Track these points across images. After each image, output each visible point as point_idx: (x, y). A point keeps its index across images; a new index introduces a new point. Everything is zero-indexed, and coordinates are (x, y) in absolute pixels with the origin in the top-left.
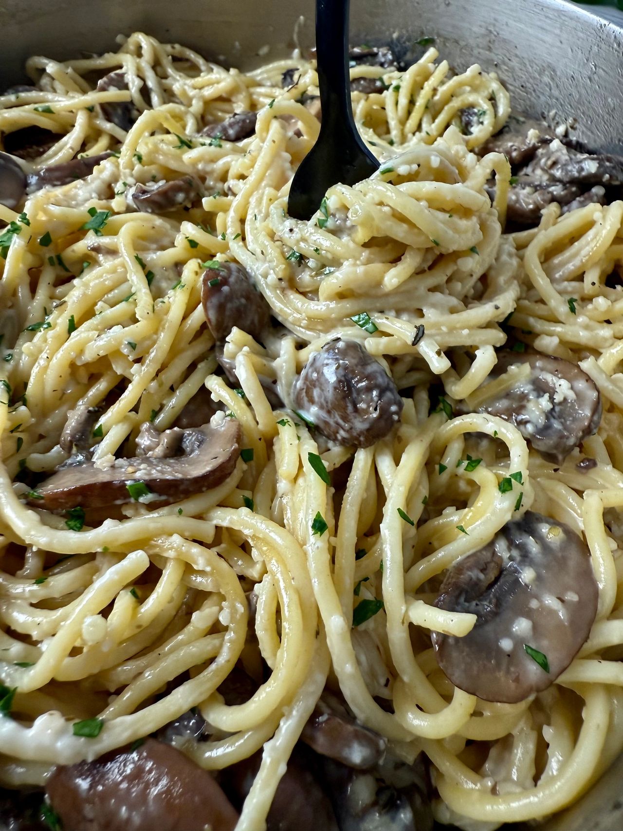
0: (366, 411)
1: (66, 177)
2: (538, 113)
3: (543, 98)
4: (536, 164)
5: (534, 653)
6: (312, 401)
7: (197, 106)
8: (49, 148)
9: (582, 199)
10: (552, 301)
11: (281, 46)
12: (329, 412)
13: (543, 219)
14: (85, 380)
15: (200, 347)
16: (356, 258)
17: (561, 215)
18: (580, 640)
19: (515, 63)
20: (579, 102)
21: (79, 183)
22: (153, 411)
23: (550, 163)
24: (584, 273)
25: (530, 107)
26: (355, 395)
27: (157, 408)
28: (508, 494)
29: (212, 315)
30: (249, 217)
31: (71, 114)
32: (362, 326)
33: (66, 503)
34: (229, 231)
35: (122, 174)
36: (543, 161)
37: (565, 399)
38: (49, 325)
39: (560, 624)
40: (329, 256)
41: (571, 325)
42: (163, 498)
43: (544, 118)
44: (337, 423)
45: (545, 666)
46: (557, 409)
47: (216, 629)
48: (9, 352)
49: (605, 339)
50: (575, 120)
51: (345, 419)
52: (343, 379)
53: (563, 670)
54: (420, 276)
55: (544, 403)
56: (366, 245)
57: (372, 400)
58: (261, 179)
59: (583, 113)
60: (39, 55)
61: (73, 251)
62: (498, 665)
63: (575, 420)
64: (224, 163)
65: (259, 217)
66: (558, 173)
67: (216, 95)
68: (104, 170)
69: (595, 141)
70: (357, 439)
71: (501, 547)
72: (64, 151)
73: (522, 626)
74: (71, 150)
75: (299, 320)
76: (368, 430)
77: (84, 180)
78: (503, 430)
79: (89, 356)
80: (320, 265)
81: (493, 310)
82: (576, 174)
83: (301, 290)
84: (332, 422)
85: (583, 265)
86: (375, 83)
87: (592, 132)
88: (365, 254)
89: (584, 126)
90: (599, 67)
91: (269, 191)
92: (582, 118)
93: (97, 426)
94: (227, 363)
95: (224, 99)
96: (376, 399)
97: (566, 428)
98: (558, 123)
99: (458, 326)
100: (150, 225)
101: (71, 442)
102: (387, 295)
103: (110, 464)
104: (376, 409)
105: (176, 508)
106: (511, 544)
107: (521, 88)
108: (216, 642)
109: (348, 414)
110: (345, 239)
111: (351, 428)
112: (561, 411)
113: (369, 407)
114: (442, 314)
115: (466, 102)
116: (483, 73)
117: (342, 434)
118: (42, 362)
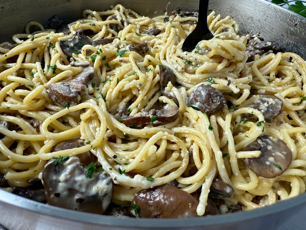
0: (216, 102)
1: (104, 43)
2: (246, 32)
3: (248, 27)
4: (249, 45)
5: (276, 165)
6: (197, 101)
7: (138, 26)
8: (93, 36)
9: (266, 53)
10: (262, 79)
11: (162, 11)
12: (203, 104)
13: (256, 58)
14: (121, 98)
15: (157, 89)
16: (208, 61)
17: (260, 58)
18: (289, 163)
19: (239, 17)
20: (261, 28)
21: (109, 44)
22: (144, 106)
23: (255, 43)
24: (270, 73)
25: (244, 30)
26: (212, 98)
27: (145, 105)
28: (260, 127)
29: (162, 78)
30: (167, 54)
31: (100, 27)
32: (209, 81)
33: (131, 123)
34: (161, 58)
35: (121, 43)
36: (252, 43)
37: (272, 104)
38: (110, 80)
39: (282, 159)
40: (200, 61)
41: (269, 86)
42: (160, 122)
43: (248, 33)
44: (206, 107)
45: (280, 168)
46: (270, 106)
47: (180, 159)
48: (98, 88)
49: (280, 90)
50: (259, 33)
51: (209, 105)
52: (208, 93)
53: (286, 170)
54: (226, 68)
55: (266, 104)
56: (211, 58)
57: (218, 99)
58: (170, 43)
59: (262, 31)
60: (88, 9)
61: (113, 62)
62: (266, 168)
63: (276, 109)
64: (154, 41)
65: (170, 53)
66: (258, 47)
67: (143, 24)
68: (116, 41)
69: (266, 39)
70: (212, 111)
71: (259, 142)
72: (98, 37)
73: (271, 159)
74: (101, 37)
75: (188, 81)
76: (216, 108)
77: (111, 44)
78: (255, 111)
79: (126, 88)
80: (196, 64)
81: (248, 78)
82: (264, 46)
83: (189, 72)
84: (204, 107)
85: (270, 70)
86: (194, 22)
87: (265, 37)
88: (211, 60)
89: (262, 35)
90: (268, 17)
91: (174, 46)
92: (262, 33)
93: (129, 109)
94: (166, 93)
95: (146, 26)
96: (219, 99)
97: (274, 111)
98: (253, 34)
99: (238, 82)
100: (137, 55)
101: (122, 112)
102: (217, 72)
103: (140, 115)
104: (219, 102)
105: (164, 126)
106: (262, 141)
107: (241, 24)
108: (180, 162)
109: (210, 104)
110: (205, 56)
111: (211, 108)
112: (271, 107)
113: (217, 101)
114: (233, 79)
115: (225, 27)
116: (231, 19)
117: (207, 110)
118: (111, 90)
